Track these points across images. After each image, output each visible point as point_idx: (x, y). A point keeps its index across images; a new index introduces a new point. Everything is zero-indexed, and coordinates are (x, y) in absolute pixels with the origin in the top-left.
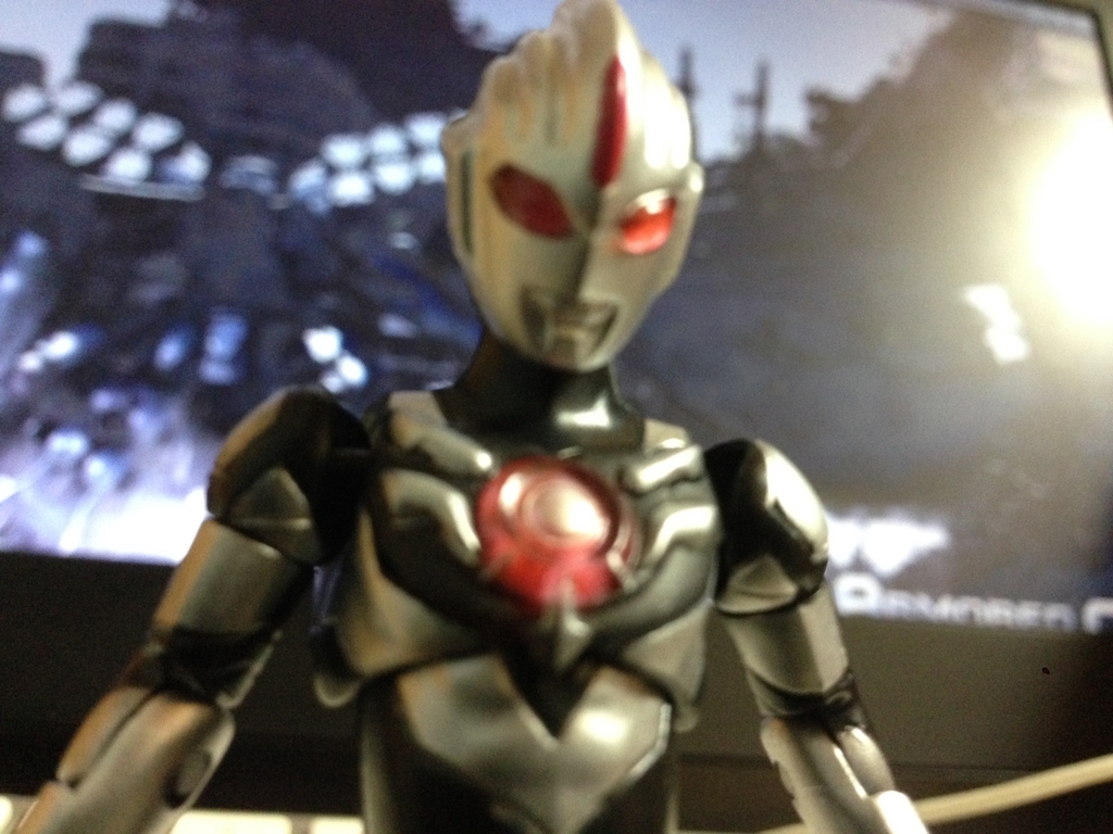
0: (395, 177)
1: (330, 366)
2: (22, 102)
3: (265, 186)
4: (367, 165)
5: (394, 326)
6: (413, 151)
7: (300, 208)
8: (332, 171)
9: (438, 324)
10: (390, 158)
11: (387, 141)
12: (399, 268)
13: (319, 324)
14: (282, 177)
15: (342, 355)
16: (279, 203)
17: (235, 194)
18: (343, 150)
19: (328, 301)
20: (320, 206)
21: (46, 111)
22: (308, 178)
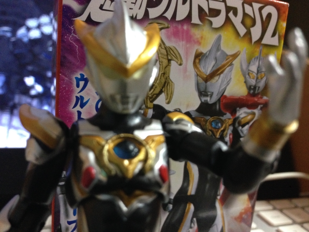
0: (47, 30)
1: (32, 87)
3: (9, 35)
7: (19, 41)
8: (29, 29)
10: (46, 24)
11: (45, 19)
13: (28, 76)
14: (14, 32)
15: (35, 84)
16: (13, 39)
18: (32, 23)
19: (30, 68)
20: (25, 40)
22: (21, 32)
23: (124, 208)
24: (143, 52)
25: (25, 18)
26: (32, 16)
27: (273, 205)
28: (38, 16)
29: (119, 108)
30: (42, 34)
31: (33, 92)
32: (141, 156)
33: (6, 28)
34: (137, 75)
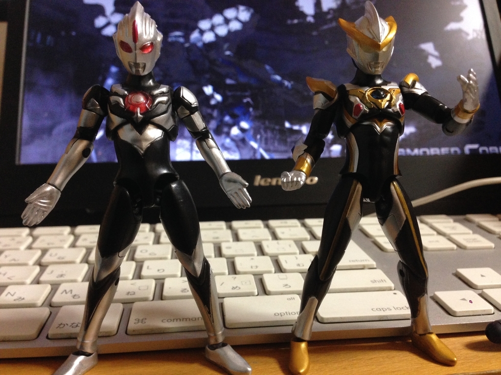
0: (222, 31)
1: (212, 97)
2: (100, 22)
3: (182, 40)
4: (212, 28)
5: (229, 81)
6: (227, 21)
7: (194, 45)
8: (202, 32)
9: (243, 80)
10: (219, 25)
11: (218, 19)
12: (227, 62)
13: (206, 85)
14: (187, 37)
15: (214, 93)
16: (187, 45)
17: (173, 44)
18: (204, 25)
19: (207, 76)
20: (200, 44)
21: (108, 24)
22: (195, 35)
23: (379, 129)
24: (388, 35)
25: (197, 21)
26: (203, 18)
27: (498, 217)
28: (211, 17)
29: (372, 71)
30: (217, 36)
31: (213, 102)
32: (388, 98)
33: (178, 33)
34: (384, 50)
